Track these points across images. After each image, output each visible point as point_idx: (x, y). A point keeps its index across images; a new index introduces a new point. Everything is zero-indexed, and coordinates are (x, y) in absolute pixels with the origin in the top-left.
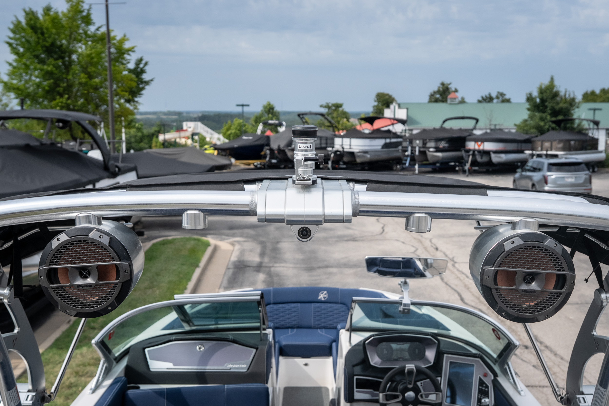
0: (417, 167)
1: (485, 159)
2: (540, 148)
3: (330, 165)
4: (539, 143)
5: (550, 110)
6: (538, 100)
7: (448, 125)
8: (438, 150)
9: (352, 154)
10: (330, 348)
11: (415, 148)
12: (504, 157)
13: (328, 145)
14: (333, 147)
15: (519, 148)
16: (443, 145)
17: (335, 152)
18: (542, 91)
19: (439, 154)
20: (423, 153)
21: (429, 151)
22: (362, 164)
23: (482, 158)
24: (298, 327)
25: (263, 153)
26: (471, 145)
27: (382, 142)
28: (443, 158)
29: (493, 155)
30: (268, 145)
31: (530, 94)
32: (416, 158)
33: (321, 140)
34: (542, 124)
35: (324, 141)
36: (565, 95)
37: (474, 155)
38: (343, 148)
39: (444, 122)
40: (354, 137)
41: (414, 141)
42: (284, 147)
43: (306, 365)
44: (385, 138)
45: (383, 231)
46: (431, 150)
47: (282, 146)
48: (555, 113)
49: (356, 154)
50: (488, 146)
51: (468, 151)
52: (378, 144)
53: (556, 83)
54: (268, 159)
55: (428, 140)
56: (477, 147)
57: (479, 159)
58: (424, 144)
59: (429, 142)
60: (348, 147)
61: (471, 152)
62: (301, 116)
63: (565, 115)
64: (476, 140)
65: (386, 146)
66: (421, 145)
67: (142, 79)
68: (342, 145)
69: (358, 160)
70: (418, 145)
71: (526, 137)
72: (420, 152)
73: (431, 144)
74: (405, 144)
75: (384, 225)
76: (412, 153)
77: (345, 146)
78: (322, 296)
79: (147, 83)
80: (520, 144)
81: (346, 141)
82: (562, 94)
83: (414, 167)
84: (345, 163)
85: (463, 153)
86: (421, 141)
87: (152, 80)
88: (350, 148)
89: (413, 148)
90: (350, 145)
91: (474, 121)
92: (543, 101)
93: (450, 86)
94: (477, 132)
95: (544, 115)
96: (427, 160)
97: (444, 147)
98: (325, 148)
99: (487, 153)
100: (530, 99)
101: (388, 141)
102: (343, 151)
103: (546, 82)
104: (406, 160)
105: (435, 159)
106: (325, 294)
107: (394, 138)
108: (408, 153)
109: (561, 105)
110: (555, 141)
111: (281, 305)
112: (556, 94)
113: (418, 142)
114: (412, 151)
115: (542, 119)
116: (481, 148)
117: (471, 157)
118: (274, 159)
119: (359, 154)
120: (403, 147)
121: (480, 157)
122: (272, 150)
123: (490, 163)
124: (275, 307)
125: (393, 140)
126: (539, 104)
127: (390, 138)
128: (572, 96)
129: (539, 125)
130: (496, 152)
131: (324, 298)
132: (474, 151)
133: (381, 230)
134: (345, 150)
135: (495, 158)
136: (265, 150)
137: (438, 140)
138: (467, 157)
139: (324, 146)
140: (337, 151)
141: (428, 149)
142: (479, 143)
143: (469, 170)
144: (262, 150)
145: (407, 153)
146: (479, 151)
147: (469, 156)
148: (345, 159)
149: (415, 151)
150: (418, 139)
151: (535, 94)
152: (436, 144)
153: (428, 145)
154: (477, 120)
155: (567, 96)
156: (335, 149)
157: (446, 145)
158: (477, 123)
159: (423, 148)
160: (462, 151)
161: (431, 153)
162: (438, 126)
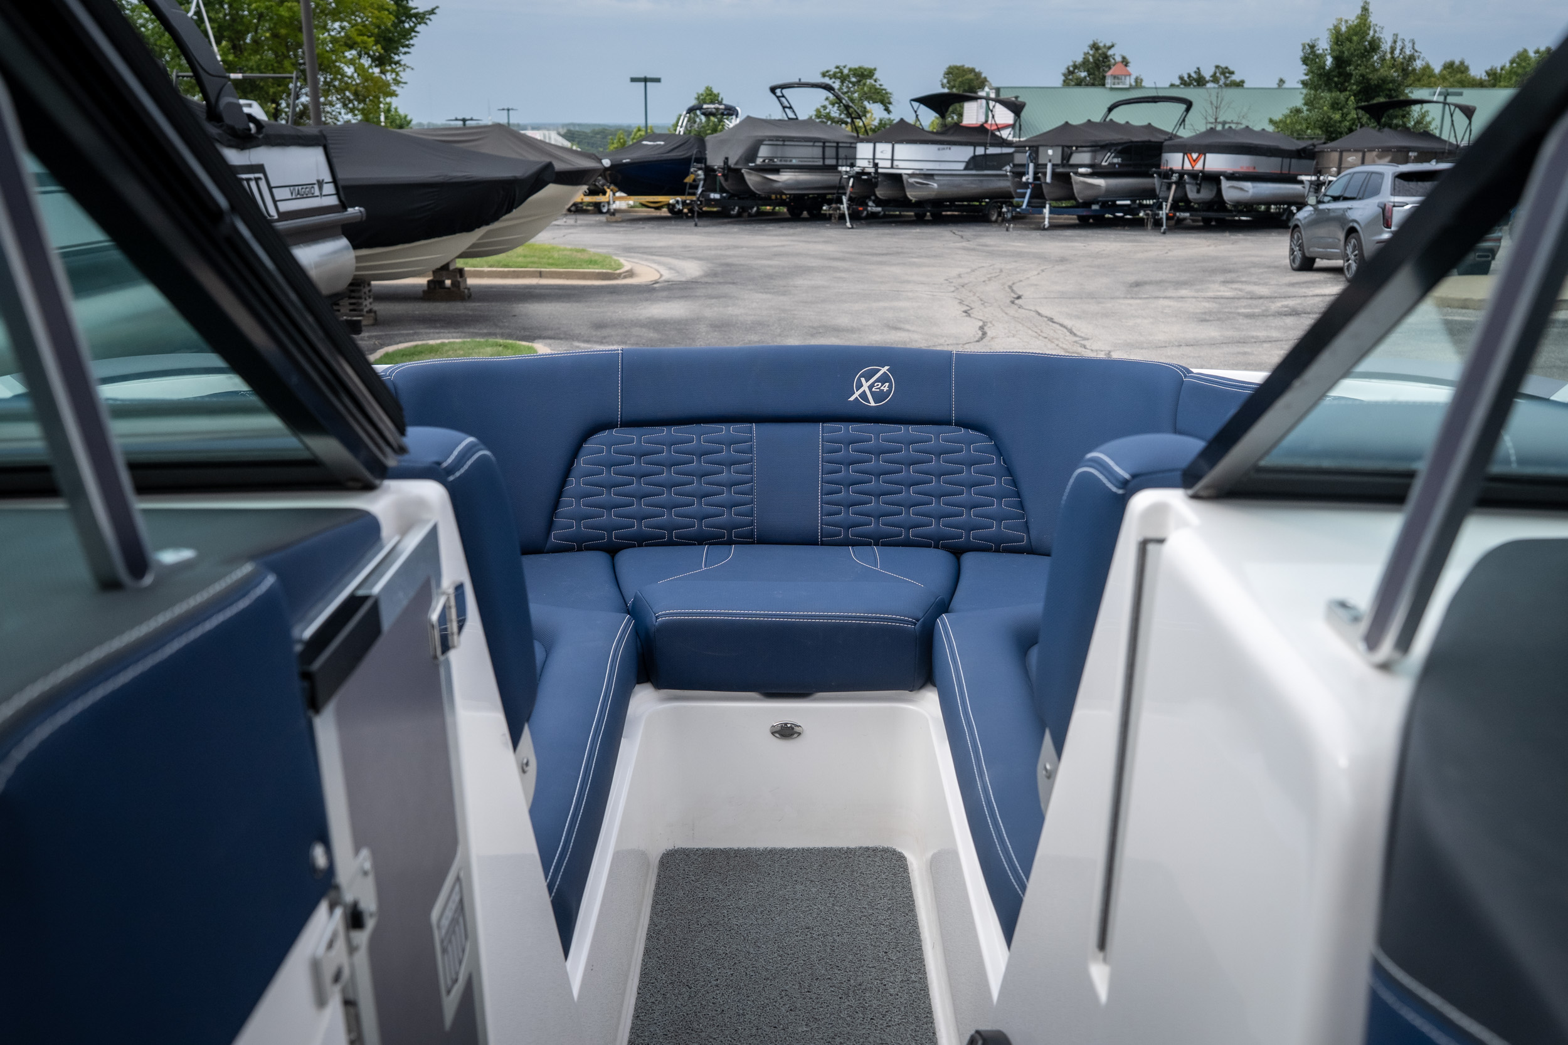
0: (1046, 211)
1: (1206, 194)
2: (1334, 169)
3: (844, 207)
4: (1335, 156)
5: (1358, 83)
6: (1329, 61)
7: (1120, 116)
8: (1097, 172)
9: (896, 179)
11: (1046, 165)
12: (1251, 190)
13: (840, 162)
14: (852, 165)
15: (1285, 171)
16: (1108, 159)
17: (858, 176)
18: (1338, 39)
19: (1101, 182)
20: (1063, 179)
21: (1076, 174)
22: (920, 204)
23: (1198, 191)
24: (749, 539)
25: (689, 180)
26: (1175, 161)
27: (966, 153)
28: (1109, 191)
29: (1225, 184)
30: (701, 159)
31: (1312, 47)
32: (1045, 190)
33: (824, 147)
34: (1337, 116)
35: (831, 152)
36: (1392, 52)
37: (1180, 183)
38: (876, 165)
39: (1110, 110)
40: (901, 142)
41: (1041, 149)
42: (736, 163)
43: (786, 732)
44: (975, 145)
45: (984, 334)
46: (1082, 170)
47: (732, 162)
48: (1367, 90)
49: (905, 177)
50: (1215, 162)
51: (1167, 175)
52: (957, 157)
53: (1373, 19)
54: (700, 191)
55: (1074, 148)
56: (1188, 166)
57: (1192, 194)
58: (1066, 157)
59: (1077, 151)
60: (888, 164)
61: (1175, 177)
62: (778, 92)
63: (1390, 96)
64: (1185, 148)
65: (974, 163)
66: (1058, 161)
67: (408, 9)
68: (874, 159)
69: (912, 195)
70: (1050, 161)
71: (1301, 144)
72: (1054, 175)
73: (1082, 158)
74: (1021, 158)
75: (985, 323)
76: (1036, 178)
77: (881, 164)
79: (421, 18)
80: (1286, 161)
81: (884, 150)
82: (1386, 46)
83: (1041, 213)
84: (878, 202)
85: (1156, 181)
86: (1059, 150)
87: (432, 12)
88: (892, 167)
89: (1039, 169)
90: (892, 160)
91: (1183, 107)
92: (1340, 61)
93: (1110, 53)
94: (1185, 133)
95: (1342, 97)
96: (1072, 197)
97: (1112, 165)
98: (833, 168)
99: (1213, 179)
100: (1311, 57)
101: (980, 151)
102: (876, 172)
103: (1351, 16)
104: (1023, 196)
105: (1089, 193)
106: (884, 379)
107: (993, 145)
108: (1029, 178)
109: (1383, 72)
110: (1371, 150)
111: (664, 432)
112: (1374, 46)
113: (1050, 152)
114: (1035, 173)
115: (1335, 106)
116: (1199, 166)
117: (1174, 187)
118: (715, 191)
119: (912, 180)
120: (1015, 165)
121: (1195, 189)
122: (709, 171)
123: (1218, 202)
124: (637, 438)
125: (992, 151)
126: (1331, 70)
127: (985, 145)
128: (1408, 52)
129: (1330, 118)
130: (1232, 177)
131: (878, 397)
132: (1181, 175)
133: (980, 333)
134: (880, 171)
135: (1231, 192)
136: (692, 170)
137: (1097, 148)
138: (1164, 188)
139: (828, 162)
140: (863, 173)
141: (1075, 170)
142: (1195, 156)
143: (1168, 218)
144: (687, 173)
145: (1024, 179)
146: (1194, 175)
147: (1169, 188)
148: (880, 192)
149: (1045, 174)
150: (1051, 146)
151: (1324, 45)
152: (1094, 158)
153: (1076, 159)
154: (1189, 105)
155: (1397, 52)
156: (857, 169)
157: (1116, 160)
158: (1188, 110)
159: (1063, 165)
160: (1152, 176)
161: (1082, 179)
162: (1097, 118)
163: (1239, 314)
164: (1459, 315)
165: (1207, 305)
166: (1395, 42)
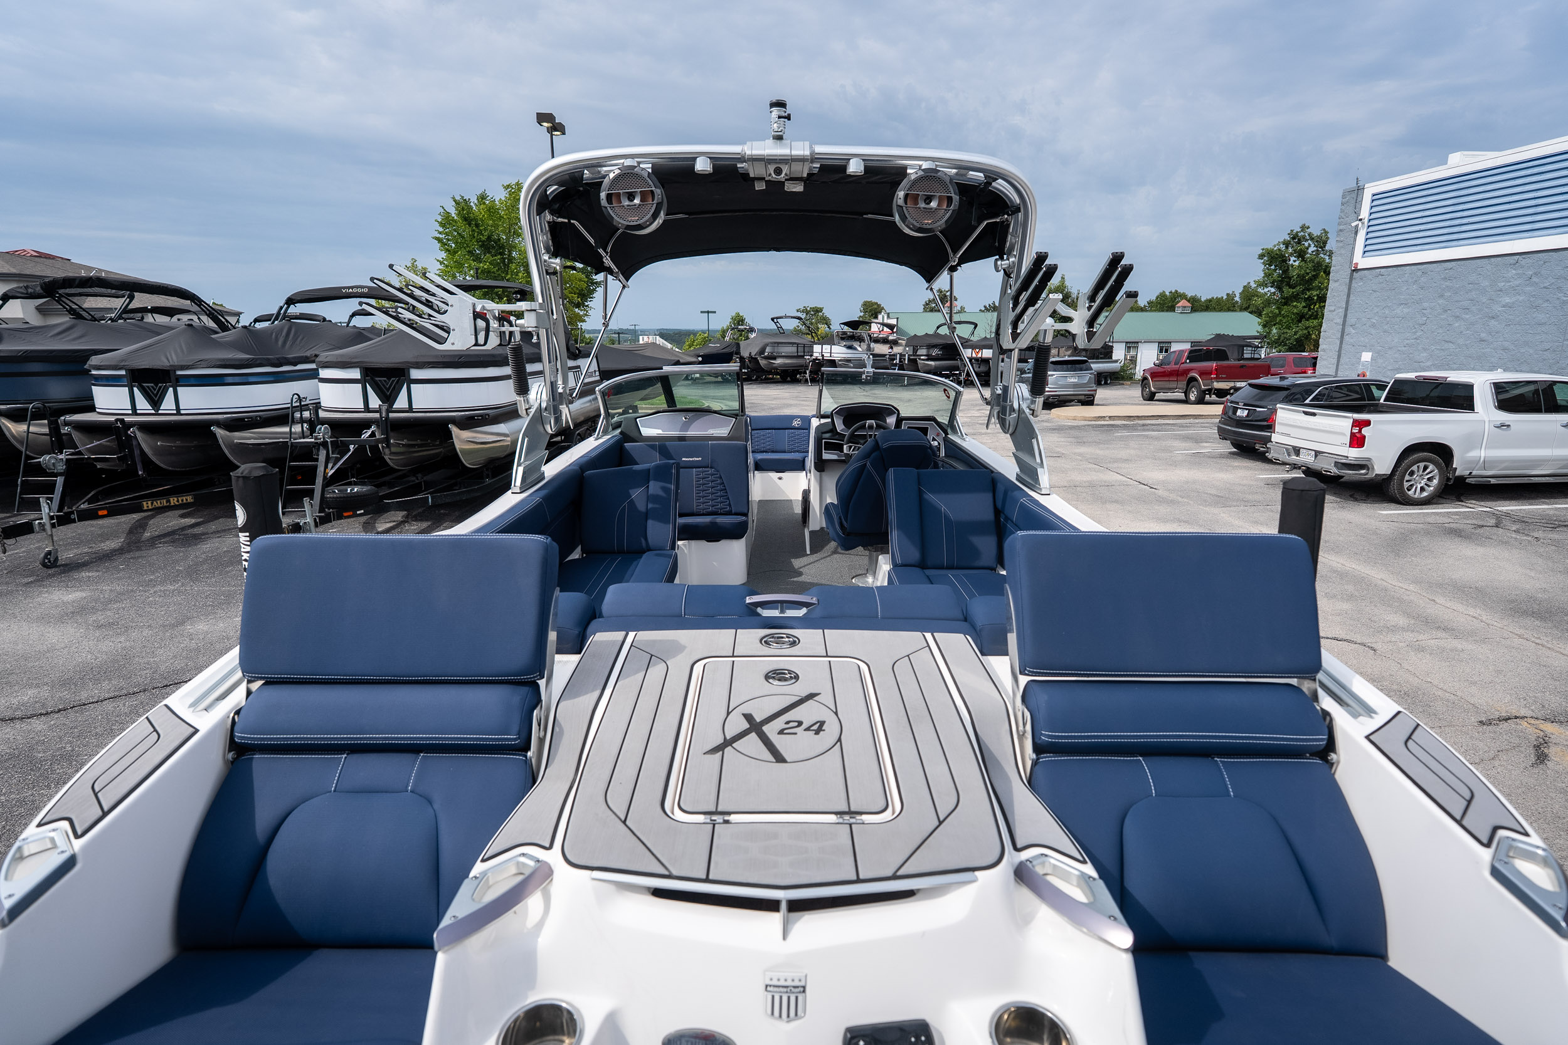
1: (984, 367)
3: (807, 376)
7: (942, 331)
8: (930, 358)
9: (833, 362)
10: (804, 461)
11: (905, 355)
13: (806, 354)
14: (812, 355)
16: (935, 352)
17: (814, 361)
19: (932, 363)
20: (913, 361)
21: (920, 359)
23: (979, 368)
24: (773, 452)
26: (967, 353)
28: (936, 367)
30: (739, 352)
32: (905, 367)
33: (798, 348)
35: (801, 349)
38: (823, 356)
39: (938, 328)
41: (904, 347)
43: (780, 478)
46: (922, 357)
47: (754, 354)
50: (987, 353)
51: (964, 359)
53: (1067, 283)
55: (918, 347)
56: (974, 355)
58: (915, 351)
59: (921, 349)
60: (829, 355)
61: (968, 361)
62: (775, 320)
64: (973, 346)
66: (911, 353)
68: (822, 352)
70: (907, 353)
72: (909, 359)
73: (923, 352)
76: (900, 361)
78: (796, 423)
85: (959, 362)
86: (912, 348)
89: (902, 356)
91: (973, 327)
94: (975, 338)
97: (937, 355)
99: (986, 360)
102: (823, 359)
103: (1055, 282)
106: (799, 421)
108: (897, 361)
110: (1063, 347)
113: (908, 349)
116: (979, 355)
119: (840, 363)
122: (743, 358)
123: (989, 372)
131: (798, 425)
132: (971, 359)
134: (825, 358)
136: (734, 358)
137: (930, 347)
138: (963, 366)
139: (801, 354)
140: (816, 359)
142: (977, 350)
143: (965, 379)
146: (977, 360)
148: (825, 368)
149: (905, 359)
152: (928, 352)
154: (976, 326)
156: (813, 358)
157: (939, 353)
158: (975, 328)
159: (914, 356)
160: (957, 360)
161: (923, 362)
162: (931, 332)
163: (978, 423)
164: (1071, 422)
165: (966, 419)
166: (1079, 294)
